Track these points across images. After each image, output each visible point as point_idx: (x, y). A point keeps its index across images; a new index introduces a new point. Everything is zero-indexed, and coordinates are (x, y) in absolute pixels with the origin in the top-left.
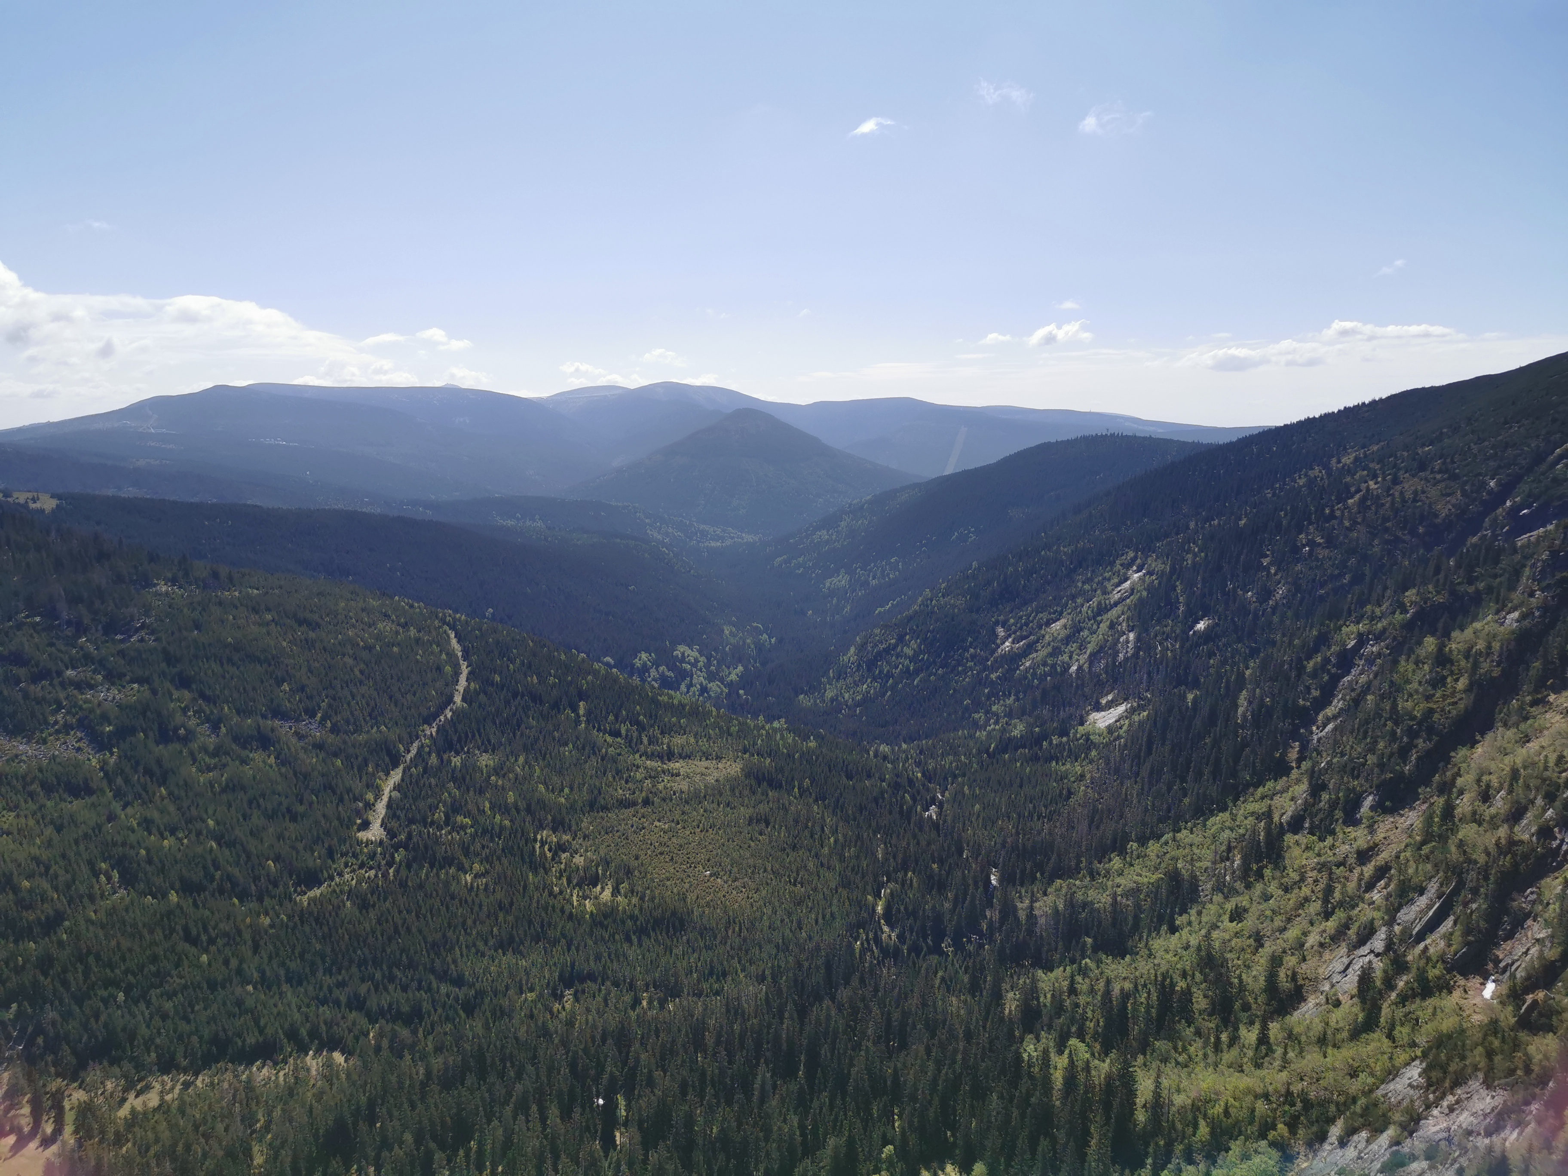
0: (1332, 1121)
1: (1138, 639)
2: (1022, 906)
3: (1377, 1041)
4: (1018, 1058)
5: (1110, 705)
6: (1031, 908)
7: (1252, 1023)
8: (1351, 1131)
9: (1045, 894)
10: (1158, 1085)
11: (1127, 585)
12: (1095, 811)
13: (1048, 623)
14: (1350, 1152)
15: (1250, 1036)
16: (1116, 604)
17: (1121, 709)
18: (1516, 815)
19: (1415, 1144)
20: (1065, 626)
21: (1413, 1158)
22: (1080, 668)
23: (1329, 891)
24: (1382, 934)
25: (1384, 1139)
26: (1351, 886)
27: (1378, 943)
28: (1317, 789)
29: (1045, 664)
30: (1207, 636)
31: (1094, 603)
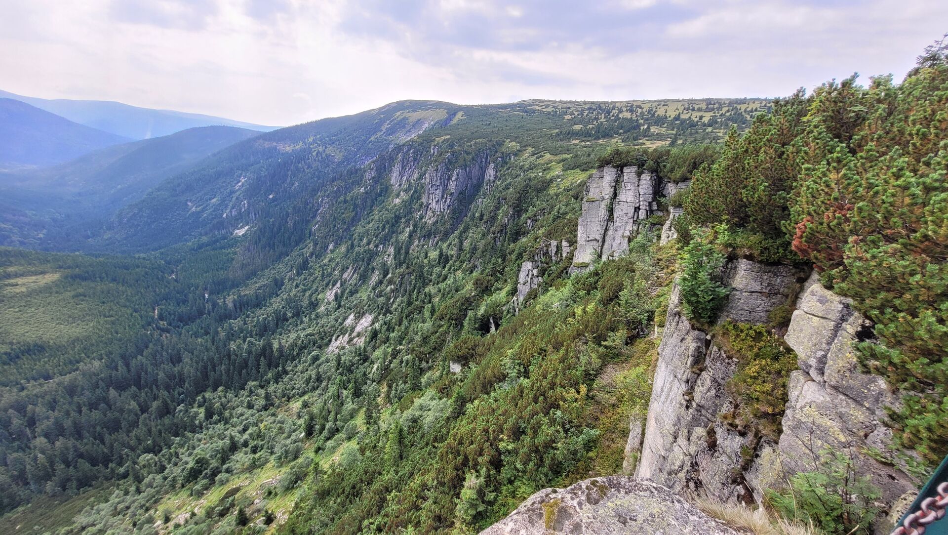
0: (333, 335)
1: (248, 203)
2: (220, 302)
3: (342, 310)
4: (230, 351)
5: (242, 227)
6: (225, 301)
7: (306, 316)
8: (338, 336)
9: (229, 295)
10: (280, 343)
11: (240, 184)
12: (243, 264)
13: (210, 199)
14: (339, 342)
15: (306, 320)
16: (238, 190)
17: (246, 228)
18: (369, 244)
19: (354, 334)
20: (218, 200)
21: (354, 338)
22: (227, 215)
23: (323, 273)
24: (339, 282)
25: (347, 335)
26: (329, 270)
27: (338, 285)
28: (316, 244)
29: (212, 215)
30: (274, 200)
31: (228, 190)
